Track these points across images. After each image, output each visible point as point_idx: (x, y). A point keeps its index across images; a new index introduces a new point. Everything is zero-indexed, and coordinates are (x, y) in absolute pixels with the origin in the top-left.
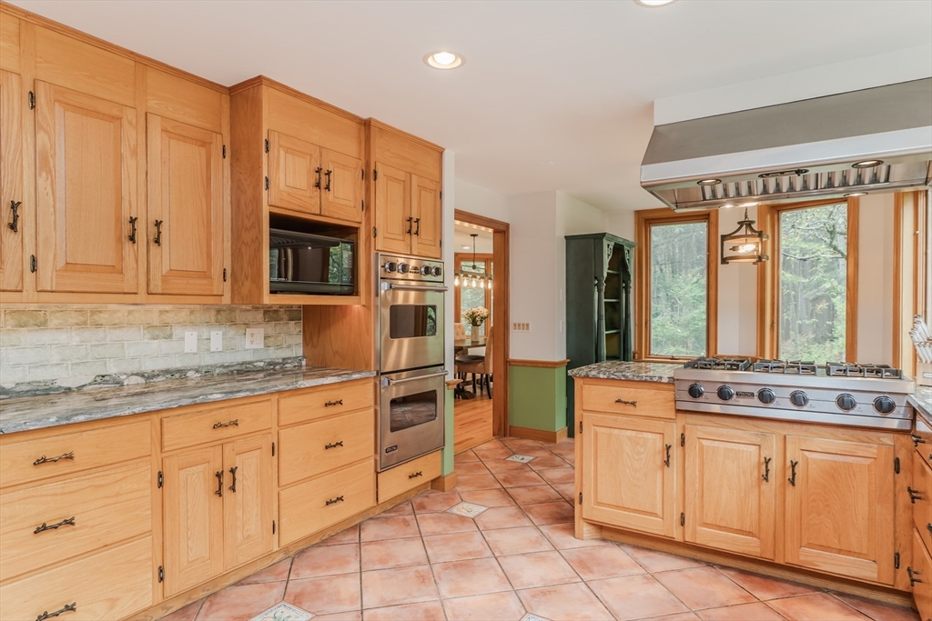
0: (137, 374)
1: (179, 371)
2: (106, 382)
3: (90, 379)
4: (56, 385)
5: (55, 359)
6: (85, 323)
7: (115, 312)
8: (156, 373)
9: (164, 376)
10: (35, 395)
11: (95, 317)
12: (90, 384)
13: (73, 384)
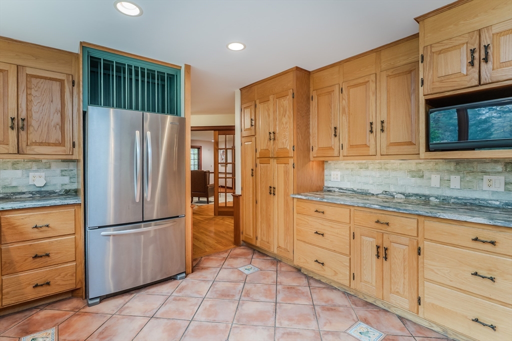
0: (401, 193)
1: (424, 196)
2: (387, 194)
3: (381, 192)
4: (369, 192)
5: (371, 182)
6: (381, 168)
7: (394, 163)
8: (411, 194)
9: (415, 197)
10: (362, 194)
11: (385, 166)
12: (381, 194)
13: (375, 193)
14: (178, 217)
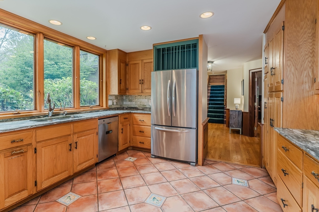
14: (191, 128)
